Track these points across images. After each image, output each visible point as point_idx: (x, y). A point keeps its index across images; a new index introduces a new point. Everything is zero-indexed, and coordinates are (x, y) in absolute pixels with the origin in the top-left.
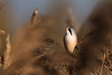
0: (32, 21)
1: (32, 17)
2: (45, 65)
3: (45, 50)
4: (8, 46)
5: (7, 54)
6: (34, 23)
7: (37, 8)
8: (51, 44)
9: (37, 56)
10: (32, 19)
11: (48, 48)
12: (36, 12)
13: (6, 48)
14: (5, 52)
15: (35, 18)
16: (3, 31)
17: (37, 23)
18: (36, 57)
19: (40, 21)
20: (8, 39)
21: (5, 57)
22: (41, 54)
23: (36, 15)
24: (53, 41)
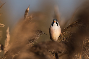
0: (25, 17)
1: (25, 13)
2: (36, 51)
3: (35, 39)
4: (8, 36)
5: (7, 42)
6: (26, 17)
7: (29, 6)
8: (40, 34)
9: (29, 43)
10: (25, 15)
11: (38, 37)
12: (28, 9)
13: (6, 37)
14: (5, 41)
15: (27, 14)
16: (3, 25)
17: (28, 18)
18: (28, 45)
19: (31, 16)
20: (8, 31)
21: (5, 44)
22: (32, 42)
23: (28, 11)
24: (42, 32)
